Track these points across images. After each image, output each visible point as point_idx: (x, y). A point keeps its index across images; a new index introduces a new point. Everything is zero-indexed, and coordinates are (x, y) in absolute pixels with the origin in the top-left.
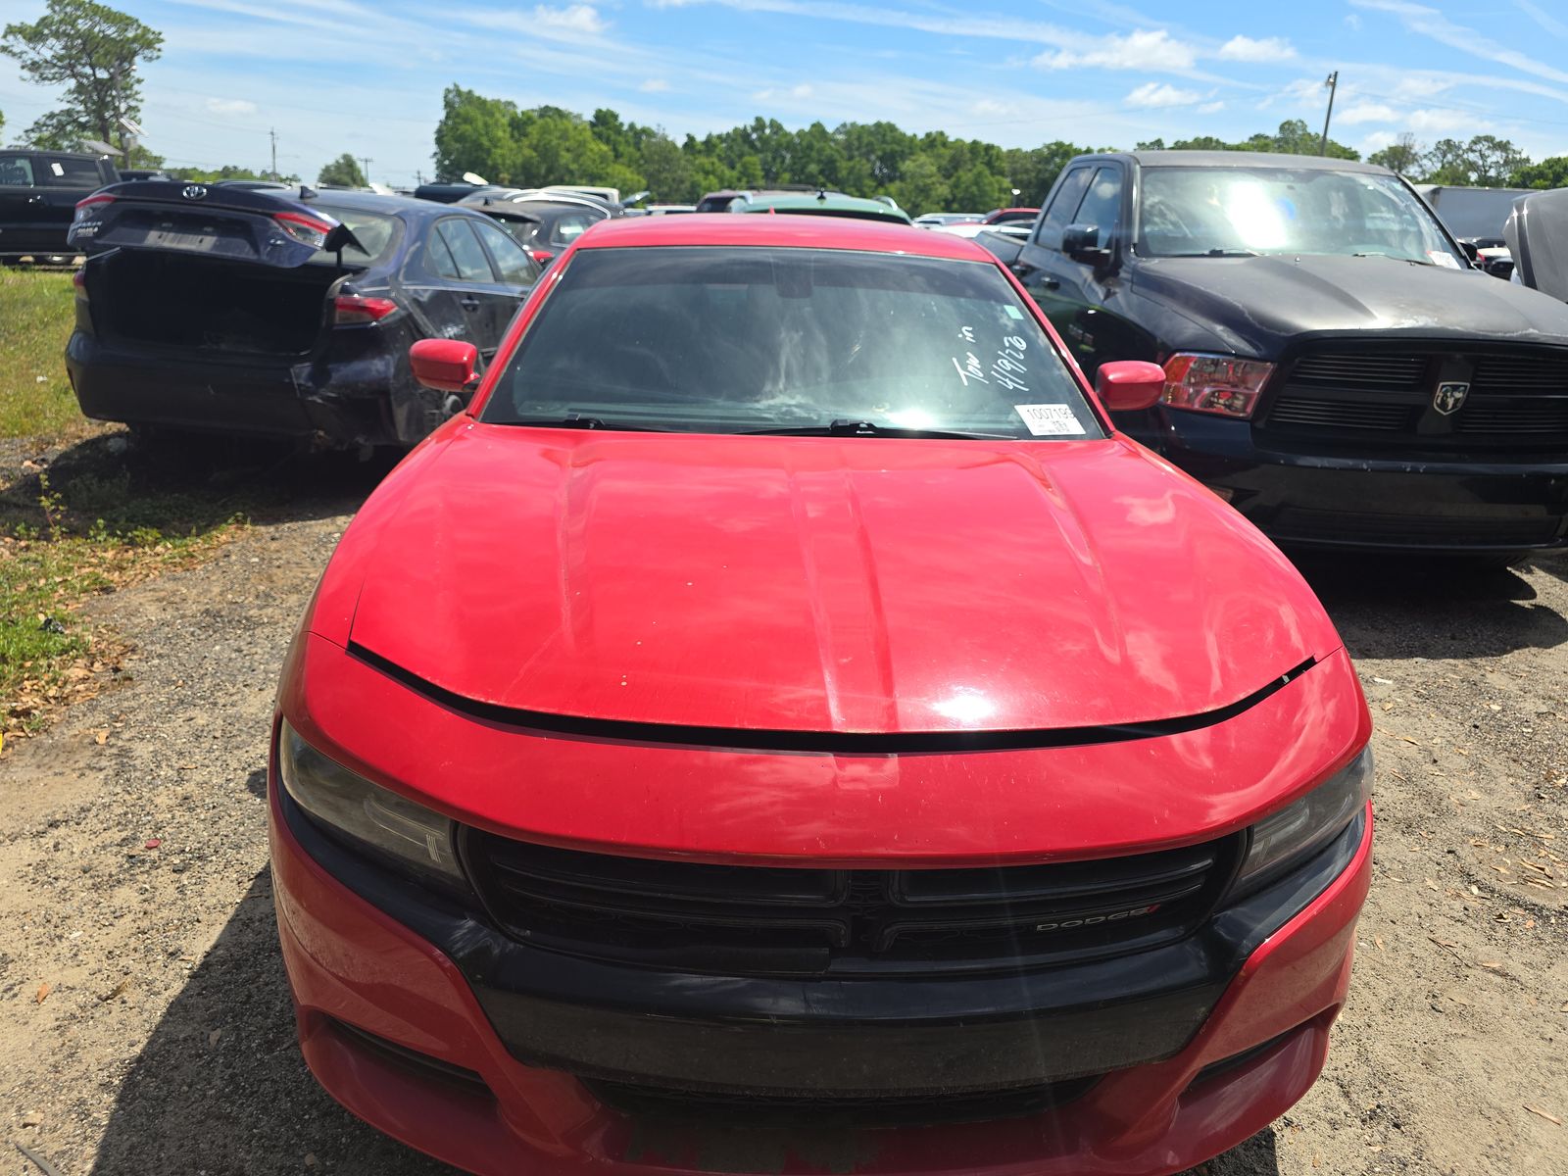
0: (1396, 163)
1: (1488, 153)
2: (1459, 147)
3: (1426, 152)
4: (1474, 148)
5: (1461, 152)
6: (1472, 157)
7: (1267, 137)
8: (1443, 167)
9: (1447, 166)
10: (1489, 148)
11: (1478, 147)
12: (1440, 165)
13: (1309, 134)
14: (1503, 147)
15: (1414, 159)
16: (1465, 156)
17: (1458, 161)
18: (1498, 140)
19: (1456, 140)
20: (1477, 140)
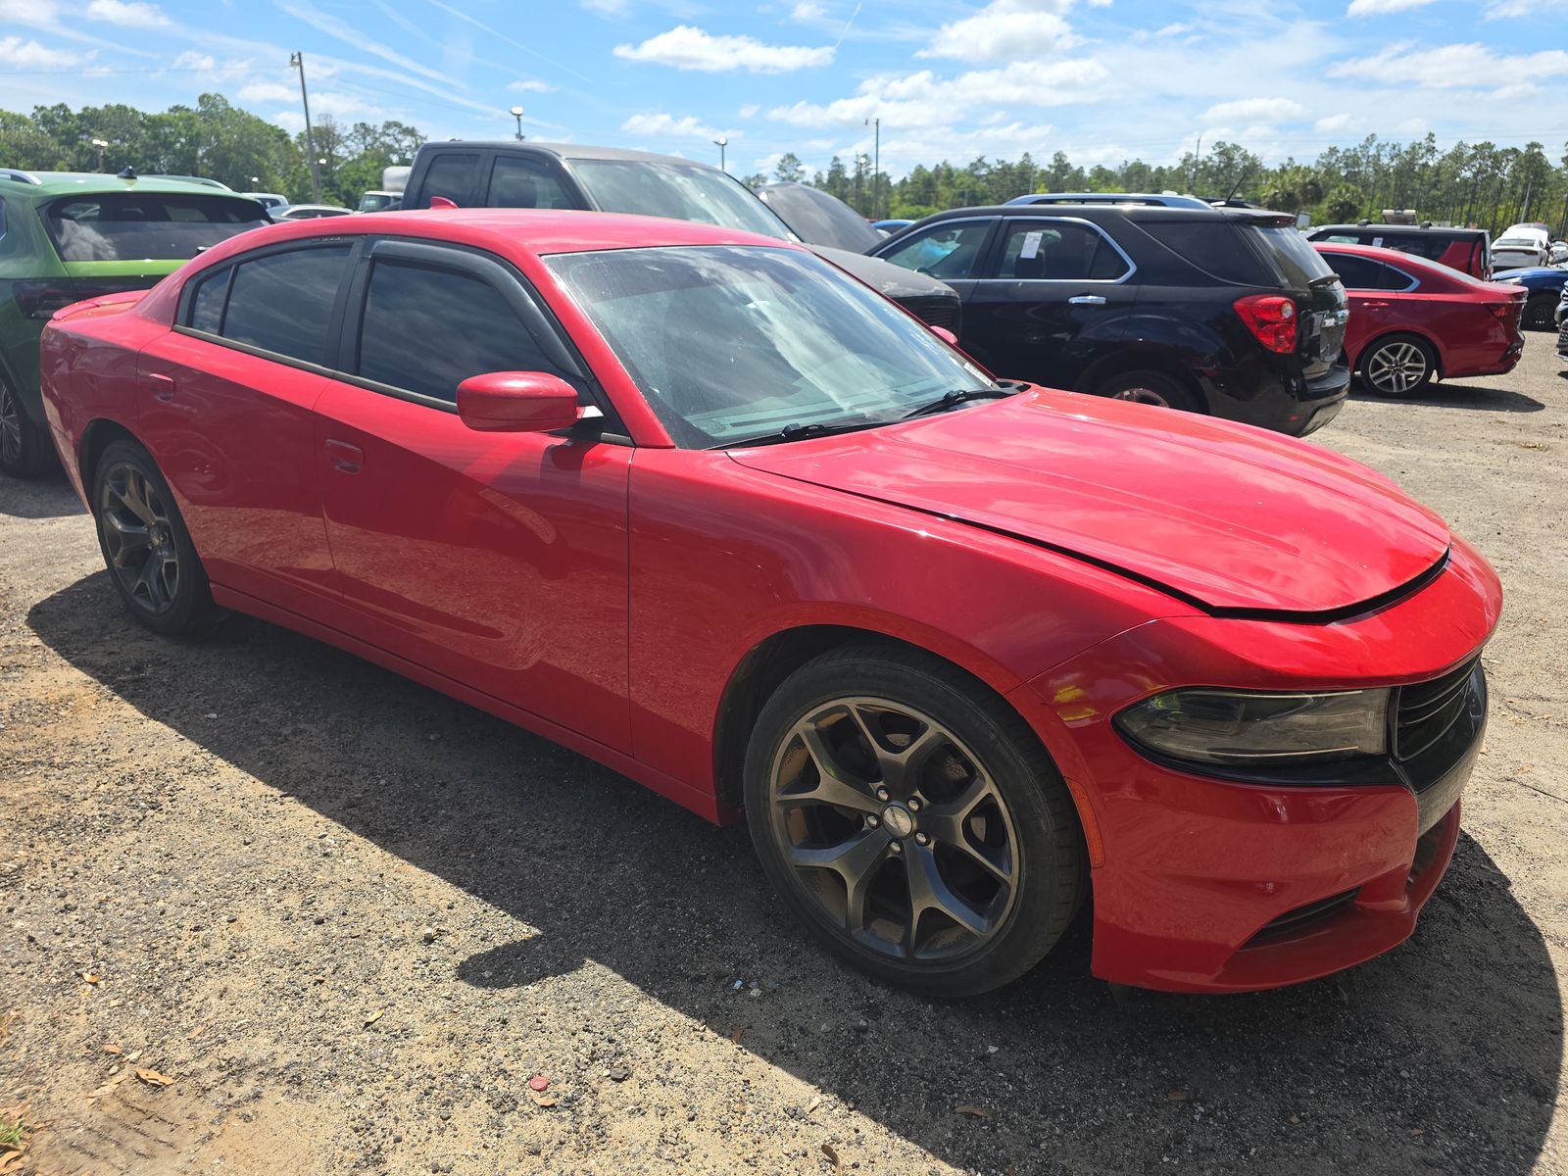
0: (324, 143)
1: (400, 137)
2: (375, 132)
3: (347, 134)
4: (388, 132)
5: (377, 136)
6: (388, 140)
7: (188, 110)
8: (366, 149)
9: (369, 148)
10: (399, 133)
11: (391, 131)
12: (363, 147)
13: (232, 109)
14: (411, 132)
15: (338, 140)
16: (382, 139)
17: (378, 143)
18: (404, 126)
19: (370, 124)
20: (388, 125)
